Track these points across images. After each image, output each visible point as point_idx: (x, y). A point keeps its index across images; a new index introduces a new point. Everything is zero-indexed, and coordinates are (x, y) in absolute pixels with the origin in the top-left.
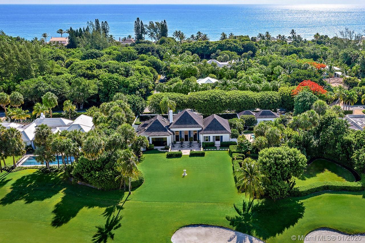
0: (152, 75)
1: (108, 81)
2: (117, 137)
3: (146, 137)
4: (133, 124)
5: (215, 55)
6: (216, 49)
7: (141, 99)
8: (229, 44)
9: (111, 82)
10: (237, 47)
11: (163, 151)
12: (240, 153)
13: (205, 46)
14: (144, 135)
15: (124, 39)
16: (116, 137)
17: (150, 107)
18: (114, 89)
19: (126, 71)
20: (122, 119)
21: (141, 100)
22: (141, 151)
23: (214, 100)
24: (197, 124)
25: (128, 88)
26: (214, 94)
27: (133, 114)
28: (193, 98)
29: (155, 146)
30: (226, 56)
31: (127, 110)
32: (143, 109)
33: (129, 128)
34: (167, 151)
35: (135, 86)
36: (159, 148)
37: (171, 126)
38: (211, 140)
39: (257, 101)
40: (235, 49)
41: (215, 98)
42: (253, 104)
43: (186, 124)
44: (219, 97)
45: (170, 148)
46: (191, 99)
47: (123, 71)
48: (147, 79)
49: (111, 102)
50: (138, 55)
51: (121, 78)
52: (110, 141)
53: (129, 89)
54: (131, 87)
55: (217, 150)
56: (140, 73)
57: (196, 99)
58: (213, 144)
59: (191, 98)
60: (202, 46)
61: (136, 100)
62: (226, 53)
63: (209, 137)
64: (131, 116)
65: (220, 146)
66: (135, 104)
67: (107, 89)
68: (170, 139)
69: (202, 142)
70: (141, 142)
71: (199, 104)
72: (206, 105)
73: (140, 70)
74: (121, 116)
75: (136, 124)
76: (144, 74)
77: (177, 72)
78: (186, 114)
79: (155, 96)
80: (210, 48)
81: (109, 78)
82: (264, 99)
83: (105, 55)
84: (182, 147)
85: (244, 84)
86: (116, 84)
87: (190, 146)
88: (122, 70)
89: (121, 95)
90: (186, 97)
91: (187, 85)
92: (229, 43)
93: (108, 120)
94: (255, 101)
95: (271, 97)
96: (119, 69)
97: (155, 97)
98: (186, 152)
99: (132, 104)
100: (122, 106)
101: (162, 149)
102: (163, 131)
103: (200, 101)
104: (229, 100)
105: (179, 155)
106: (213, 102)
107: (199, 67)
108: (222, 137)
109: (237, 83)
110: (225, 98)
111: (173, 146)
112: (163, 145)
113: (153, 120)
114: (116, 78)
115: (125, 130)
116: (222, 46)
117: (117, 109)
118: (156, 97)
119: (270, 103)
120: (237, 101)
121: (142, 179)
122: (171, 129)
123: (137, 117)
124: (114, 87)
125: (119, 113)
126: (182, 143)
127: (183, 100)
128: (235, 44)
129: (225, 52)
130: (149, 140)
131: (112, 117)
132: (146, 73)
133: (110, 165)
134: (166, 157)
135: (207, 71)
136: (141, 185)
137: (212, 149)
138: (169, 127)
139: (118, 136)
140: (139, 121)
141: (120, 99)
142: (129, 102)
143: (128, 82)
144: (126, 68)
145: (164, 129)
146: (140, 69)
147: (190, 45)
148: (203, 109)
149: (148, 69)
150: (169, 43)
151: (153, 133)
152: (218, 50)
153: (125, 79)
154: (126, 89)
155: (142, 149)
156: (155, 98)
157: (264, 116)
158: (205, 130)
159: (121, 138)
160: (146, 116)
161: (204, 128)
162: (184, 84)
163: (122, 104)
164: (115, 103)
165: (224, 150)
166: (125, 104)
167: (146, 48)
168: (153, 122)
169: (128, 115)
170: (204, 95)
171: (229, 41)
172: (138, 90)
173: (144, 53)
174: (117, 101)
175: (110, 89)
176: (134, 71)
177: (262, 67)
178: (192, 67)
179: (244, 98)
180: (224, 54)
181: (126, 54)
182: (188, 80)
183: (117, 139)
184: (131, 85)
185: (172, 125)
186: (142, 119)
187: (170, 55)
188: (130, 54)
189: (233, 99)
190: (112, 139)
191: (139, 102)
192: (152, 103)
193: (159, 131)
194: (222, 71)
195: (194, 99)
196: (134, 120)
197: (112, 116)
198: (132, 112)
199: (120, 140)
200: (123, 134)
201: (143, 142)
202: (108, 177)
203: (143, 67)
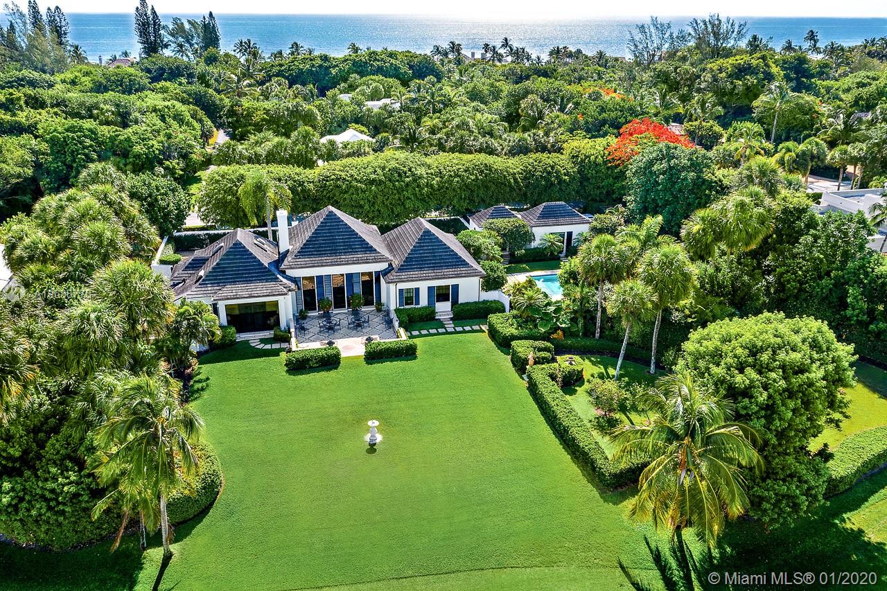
0: (197, 125)
1: (64, 138)
2: (88, 319)
3: (207, 302)
4: (155, 263)
5: (346, 86)
6: (349, 73)
7: (171, 185)
8: (378, 61)
9: (73, 139)
10: (397, 68)
11: (268, 347)
12: (535, 338)
13: (320, 66)
14: (196, 297)
15: (110, 60)
16: (84, 318)
17: (202, 210)
18: (84, 161)
19: (119, 114)
20: (112, 243)
21: (173, 191)
22: (192, 354)
23: (398, 181)
24: (370, 249)
25: (129, 158)
26: (393, 164)
27: (151, 231)
28: (333, 177)
29: (239, 331)
30: (376, 87)
31: (132, 219)
32: (181, 217)
33: (142, 278)
34: (284, 345)
35: (149, 152)
36: (254, 338)
37: (286, 262)
38: (424, 301)
39: (515, 179)
40: (395, 73)
41: (400, 175)
42: (508, 190)
43: (334, 252)
44: (410, 170)
45: (293, 334)
46: (327, 181)
47: (110, 113)
48: (181, 135)
49: (71, 192)
50: (150, 83)
51: (105, 131)
52: (61, 338)
53: (131, 160)
54: (138, 156)
55: (447, 333)
56: (163, 119)
57: (344, 179)
58: (429, 314)
59: (327, 178)
60: (313, 66)
61: (158, 190)
62: (376, 82)
63: (417, 290)
64: (145, 235)
65: (451, 319)
66: (156, 200)
67: (64, 163)
68: (287, 307)
69: (393, 307)
70: (188, 324)
71: (353, 194)
72: (375, 197)
73: (160, 111)
74: (108, 234)
75: (163, 262)
76: (172, 121)
77: (263, 120)
78: (331, 219)
79: (216, 175)
80: (334, 71)
81: (67, 130)
82: (534, 175)
83: (57, 86)
84: (331, 328)
85: (462, 138)
86: (91, 146)
87: (358, 325)
88: (107, 111)
89: (104, 170)
90: (309, 175)
91: (303, 144)
92: (377, 57)
93: (59, 249)
94: (512, 181)
95: (553, 167)
96: (97, 109)
97: (218, 178)
98: (351, 347)
99: (145, 199)
100: (110, 204)
101: (263, 341)
102: (261, 281)
103: (354, 183)
104: (438, 179)
105: (330, 362)
106: (394, 185)
107: (319, 108)
108: (456, 287)
109: (440, 139)
110: (427, 174)
111: (301, 329)
112: (269, 328)
113: (223, 244)
114: (90, 130)
115: (125, 284)
116: (361, 66)
117: (91, 212)
118: (221, 179)
119: (552, 184)
120: (463, 180)
121: (212, 481)
122: (289, 272)
123: (165, 240)
124: (86, 155)
125: (98, 226)
126: (327, 316)
127: (304, 183)
128: (393, 61)
129: (372, 80)
130: (216, 311)
131: (72, 241)
132: (178, 118)
133: (68, 444)
134: (286, 368)
135: (343, 118)
136: (211, 505)
137: (431, 331)
138: (283, 267)
139: (93, 316)
140: (171, 252)
141: (103, 183)
142: (133, 196)
143: (128, 140)
144: (117, 106)
145: (266, 274)
146: (160, 107)
147: (281, 65)
148: (367, 207)
149: (183, 110)
150: (227, 63)
151: (229, 290)
152: (353, 76)
153: (117, 131)
154: (123, 161)
155: (195, 347)
156: (217, 181)
157: (551, 221)
158: (401, 269)
159: (111, 320)
160: (193, 235)
161: (396, 263)
162: (294, 142)
163: (113, 197)
164: (86, 194)
165: (469, 332)
166: (121, 198)
167: (170, 69)
168: (223, 252)
169: (134, 234)
170: (365, 168)
171: (377, 54)
172: (161, 163)
173: (165, 80)
174: (93, 187)
175: (74, 161)
176: (143, 115)
177: (478, 106)
178: (302, 106)
179: (482, 172)
180: (371, 84)
181: (118, 81)
182: (306, 131)
183: (91, 325)
184: (138, 149)
185: (289, 258)
186: (184, 245)
187: (239, 81)
188: (130, 80)
189: (451, 176)
190: (68, 329)
191: (166, 194)
192: (207, 195)
193: (251, 281)
194: (380, 117)
195: (338, 179)
196: (157, 250)
197: (74, 236)
198: (146, 224)
199: (108, 328)
200: (117, 302)
201: (198, 321)
202: (59, 503)
203: (167, 103)
